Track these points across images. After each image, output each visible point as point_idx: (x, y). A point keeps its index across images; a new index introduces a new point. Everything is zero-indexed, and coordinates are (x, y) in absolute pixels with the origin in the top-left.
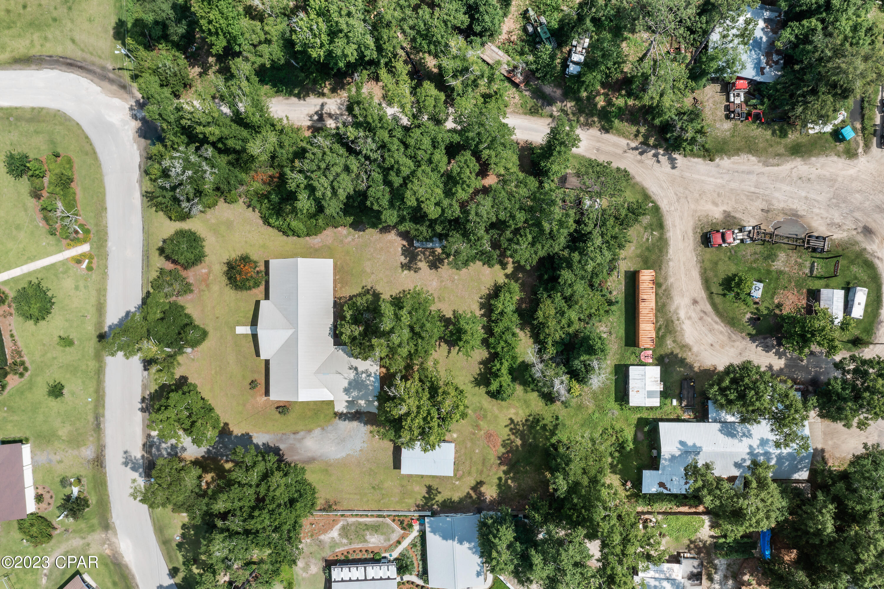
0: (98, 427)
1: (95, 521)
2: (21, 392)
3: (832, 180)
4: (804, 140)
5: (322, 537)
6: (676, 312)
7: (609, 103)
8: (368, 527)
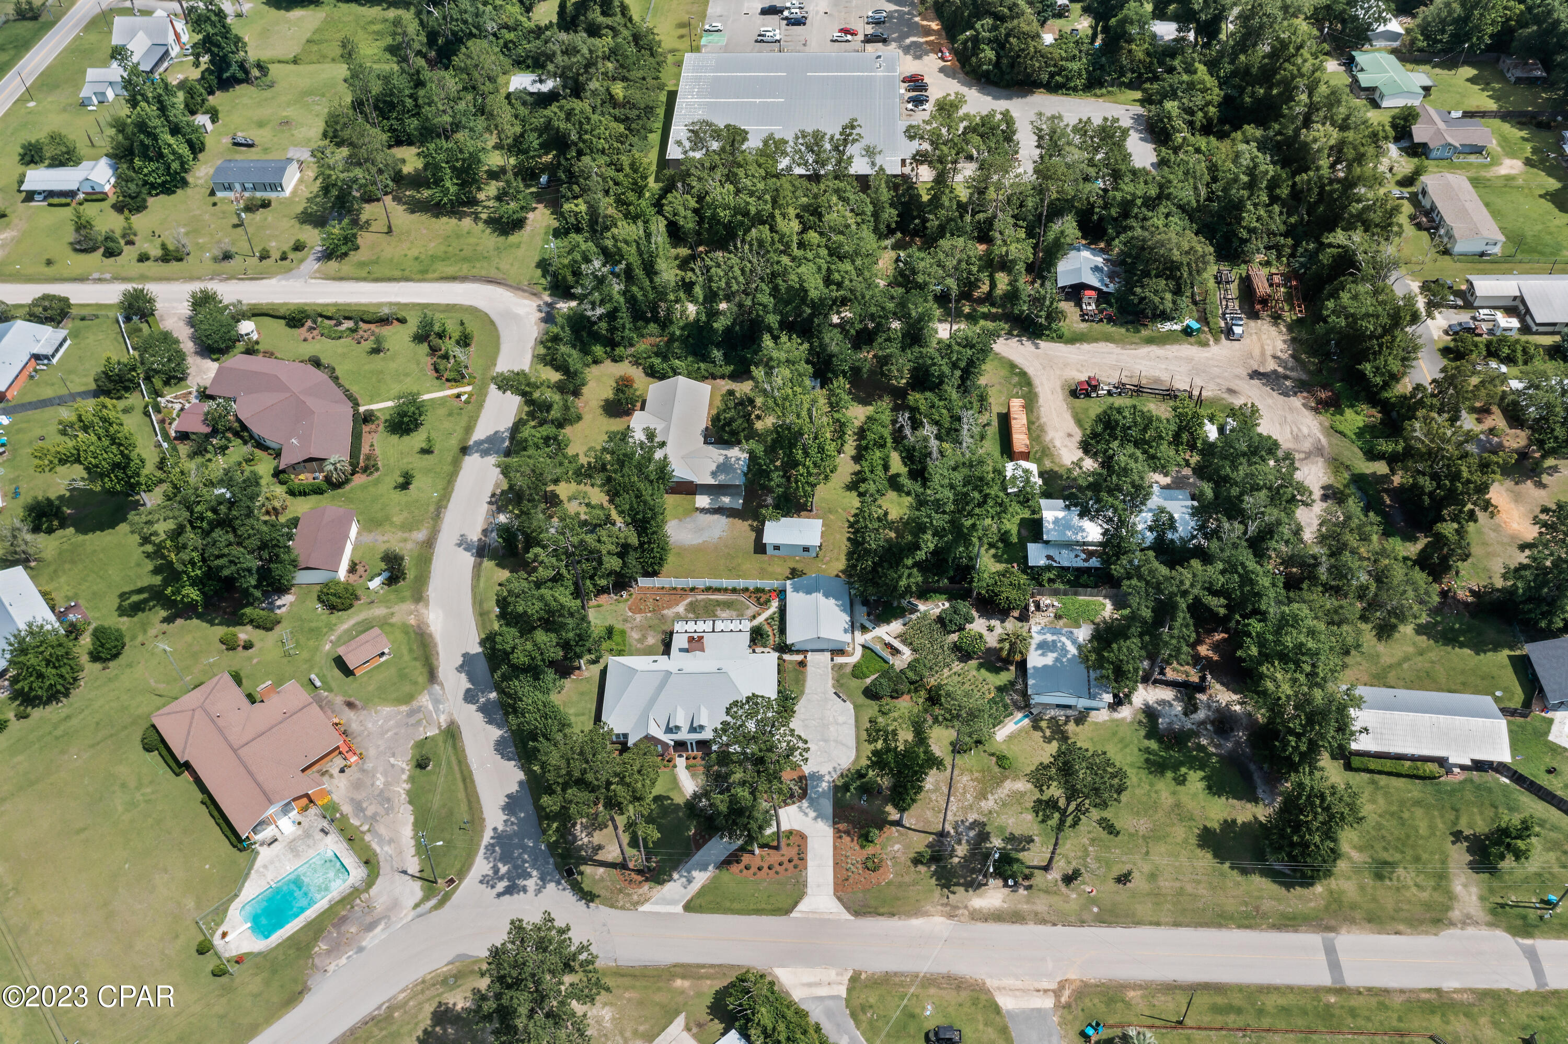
0: (437, 516)
1: (407, 594)
2: (364, 487)
3: (1190, 360)
4: (1155, 334)
5: (665, 612)
6: (1052, 441)
7: (975, 310)
8: (718, 603)
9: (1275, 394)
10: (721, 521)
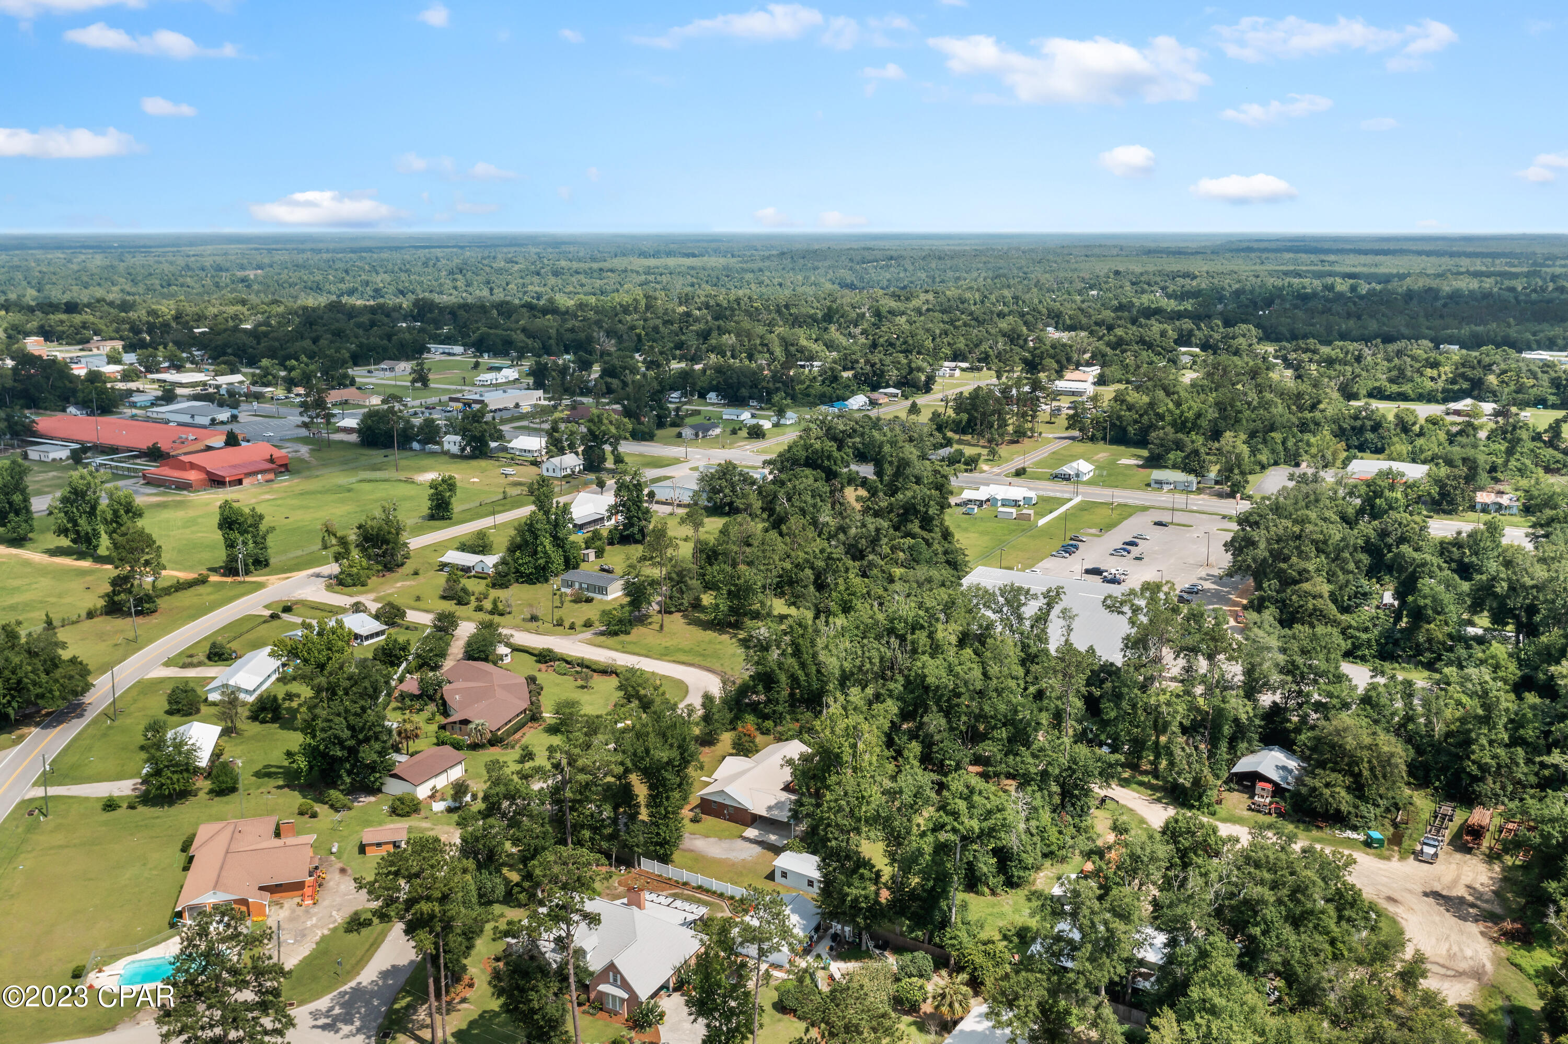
9: (1448, 915)
10: (757, 849)
